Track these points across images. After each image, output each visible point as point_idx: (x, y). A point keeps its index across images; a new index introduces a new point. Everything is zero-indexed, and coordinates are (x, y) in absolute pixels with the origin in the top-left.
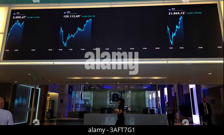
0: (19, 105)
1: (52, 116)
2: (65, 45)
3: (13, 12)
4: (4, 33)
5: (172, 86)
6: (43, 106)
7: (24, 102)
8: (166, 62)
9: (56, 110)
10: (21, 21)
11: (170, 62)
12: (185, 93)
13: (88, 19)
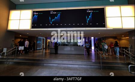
0: (39, 43)
1: (49, 47)
2: (51, 23)
3: (34, 12)
4: (31, 19)
6: (46, 44)
7: (40, 42)
8: (85, 29)
9: (50, 45)
10: (36, 15)
11: (87, 29)
12: (90, 40)
13: (59, 14)
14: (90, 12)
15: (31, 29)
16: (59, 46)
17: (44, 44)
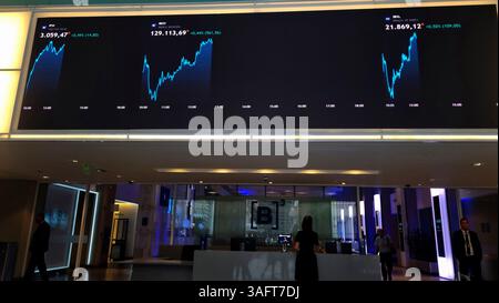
1: (123, 256)
2: (154, 96)
3: (41, 25)
4: (21, 70)
5: (392, 191)
6: (104, 232)
8: (377, 137)
10: (58, 43)
12: (420, 206)
13: (205, 38)
14: (408, 33)
15: (12, 131)
16: (196, 252)
17: (87, 232)
